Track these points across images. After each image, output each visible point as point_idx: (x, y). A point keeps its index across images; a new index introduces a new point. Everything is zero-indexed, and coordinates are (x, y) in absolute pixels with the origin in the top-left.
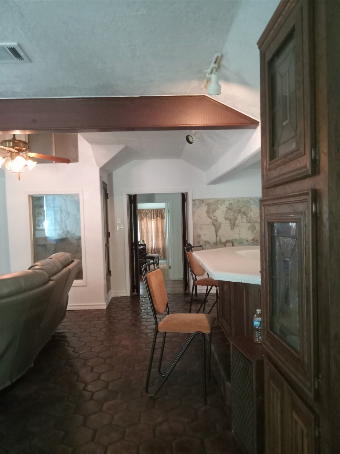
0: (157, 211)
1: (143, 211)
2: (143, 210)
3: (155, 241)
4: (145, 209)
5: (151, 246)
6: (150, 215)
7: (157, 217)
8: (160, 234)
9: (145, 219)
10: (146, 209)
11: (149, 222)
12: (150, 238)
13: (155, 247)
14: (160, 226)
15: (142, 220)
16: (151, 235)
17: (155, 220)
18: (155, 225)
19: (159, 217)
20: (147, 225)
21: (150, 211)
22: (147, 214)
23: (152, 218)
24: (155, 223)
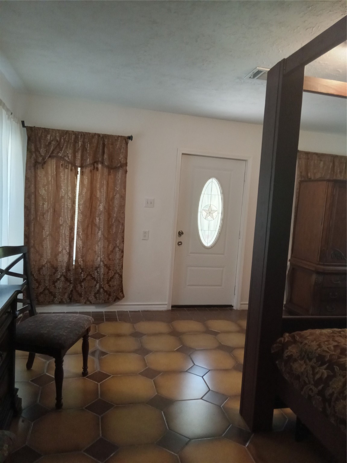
0: (95, 141)
1: (46, 136)
2: (46, 131)
3: (80, 243)
4: (53, 130)
5: (66, 258)
6: (70, 152)
7: (95, 162)
8: (100, 220)
9: (51, 166)
10: (59, 130)
11: (65, 174)
12: (64, 231)
13: (81, 263)
14: (101, 194)
15: (39, 166)
16: (69, 222)
17: (87, 170)
18: (85, 190)
19: (102, 163)
20: (58, 187)
21: (73, 136)
22: (59, 146)
23: (78, 163)
24: (86, 182)
